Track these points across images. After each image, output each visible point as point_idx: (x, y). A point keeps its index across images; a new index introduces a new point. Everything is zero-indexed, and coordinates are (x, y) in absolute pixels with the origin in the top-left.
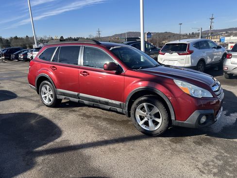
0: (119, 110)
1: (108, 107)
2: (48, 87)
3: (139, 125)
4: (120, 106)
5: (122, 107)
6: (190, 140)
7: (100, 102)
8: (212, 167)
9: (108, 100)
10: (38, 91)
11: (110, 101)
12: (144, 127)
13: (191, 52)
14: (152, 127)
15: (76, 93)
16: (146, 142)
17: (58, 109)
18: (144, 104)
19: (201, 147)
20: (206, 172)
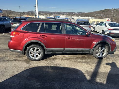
4: (89, 51)
18: (100, 48)
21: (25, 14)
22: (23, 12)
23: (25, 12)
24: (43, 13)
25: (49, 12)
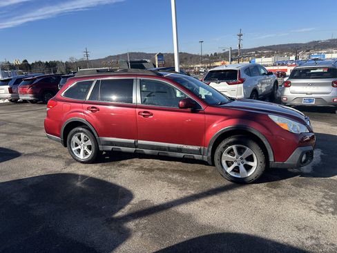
0: (197, 157)
1: (181, 155)
2: (83, 135)
3: (227, 173)
4: (199, 152)
5: (202, 153)
6: (287, 183)
7: (169, 149)
8: (325, 207)
9: (182, 146)
10: (66, 142)
11: (185, 147)
12: (233, 174)
13: (242, 81)
14: (244, 173)
15: (133, 141)
16: (241, 191)
17: (100, 164)
18: (234, 147)
19: (303, 189)
20: (323, 212)
21: (220, 57)
22: (215, 54)
23: (220, 54)
24: (271, 49)
25: (289, 45)
